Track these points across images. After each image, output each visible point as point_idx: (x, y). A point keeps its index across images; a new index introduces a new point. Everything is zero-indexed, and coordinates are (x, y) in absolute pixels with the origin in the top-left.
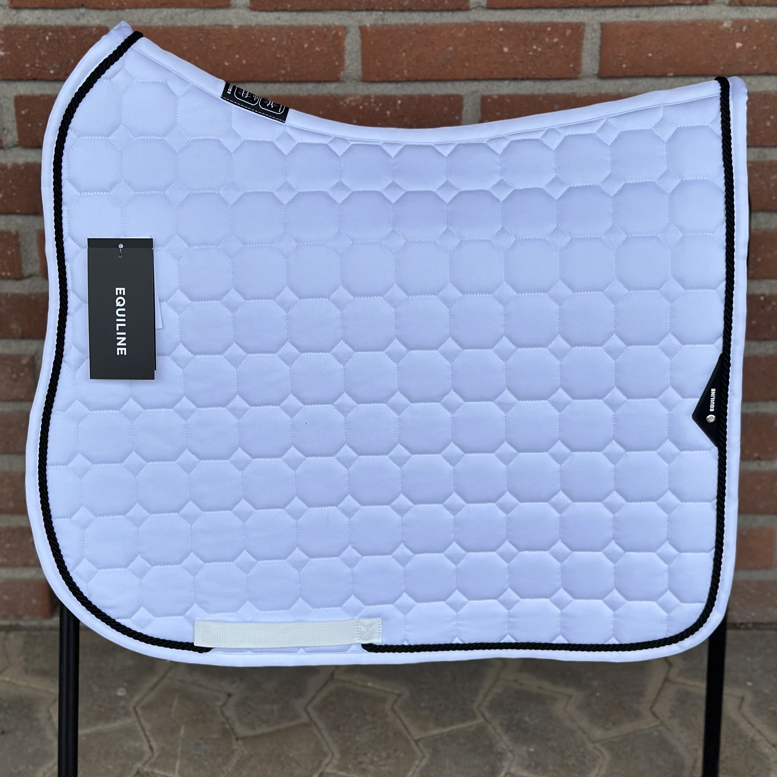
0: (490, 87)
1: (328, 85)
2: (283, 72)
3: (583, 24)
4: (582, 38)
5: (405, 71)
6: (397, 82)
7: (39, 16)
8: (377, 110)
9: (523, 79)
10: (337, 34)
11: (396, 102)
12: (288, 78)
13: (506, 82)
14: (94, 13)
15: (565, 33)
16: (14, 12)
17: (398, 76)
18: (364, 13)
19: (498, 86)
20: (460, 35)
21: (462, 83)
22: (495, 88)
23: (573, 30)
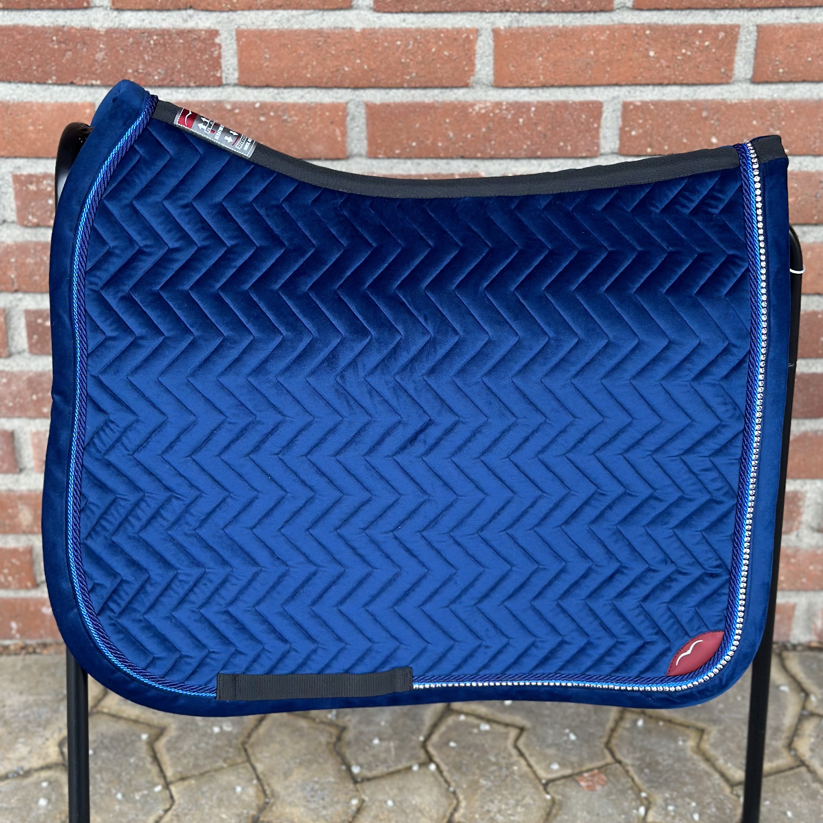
0: (632, 91)
1: (455, 91)
2: (408, 77)
3: (738, 26)
4: (736, 42)
5: (541, 77)
6: (531, 87)
7: (143, 17)
8: (509, 117)
9: (668, 84)
10: (468, 37)
11: (529, 110)
12: (413, 84)
13: (650, 87)
14: (202, 15)
15: (718, 36)
16: (115, 13)
17: (532, 82)
18: (498, 15)
19: (641, 91)
20: (603, 38)
21: (602, 89)
22: (638, 93)
23: (726, 32)
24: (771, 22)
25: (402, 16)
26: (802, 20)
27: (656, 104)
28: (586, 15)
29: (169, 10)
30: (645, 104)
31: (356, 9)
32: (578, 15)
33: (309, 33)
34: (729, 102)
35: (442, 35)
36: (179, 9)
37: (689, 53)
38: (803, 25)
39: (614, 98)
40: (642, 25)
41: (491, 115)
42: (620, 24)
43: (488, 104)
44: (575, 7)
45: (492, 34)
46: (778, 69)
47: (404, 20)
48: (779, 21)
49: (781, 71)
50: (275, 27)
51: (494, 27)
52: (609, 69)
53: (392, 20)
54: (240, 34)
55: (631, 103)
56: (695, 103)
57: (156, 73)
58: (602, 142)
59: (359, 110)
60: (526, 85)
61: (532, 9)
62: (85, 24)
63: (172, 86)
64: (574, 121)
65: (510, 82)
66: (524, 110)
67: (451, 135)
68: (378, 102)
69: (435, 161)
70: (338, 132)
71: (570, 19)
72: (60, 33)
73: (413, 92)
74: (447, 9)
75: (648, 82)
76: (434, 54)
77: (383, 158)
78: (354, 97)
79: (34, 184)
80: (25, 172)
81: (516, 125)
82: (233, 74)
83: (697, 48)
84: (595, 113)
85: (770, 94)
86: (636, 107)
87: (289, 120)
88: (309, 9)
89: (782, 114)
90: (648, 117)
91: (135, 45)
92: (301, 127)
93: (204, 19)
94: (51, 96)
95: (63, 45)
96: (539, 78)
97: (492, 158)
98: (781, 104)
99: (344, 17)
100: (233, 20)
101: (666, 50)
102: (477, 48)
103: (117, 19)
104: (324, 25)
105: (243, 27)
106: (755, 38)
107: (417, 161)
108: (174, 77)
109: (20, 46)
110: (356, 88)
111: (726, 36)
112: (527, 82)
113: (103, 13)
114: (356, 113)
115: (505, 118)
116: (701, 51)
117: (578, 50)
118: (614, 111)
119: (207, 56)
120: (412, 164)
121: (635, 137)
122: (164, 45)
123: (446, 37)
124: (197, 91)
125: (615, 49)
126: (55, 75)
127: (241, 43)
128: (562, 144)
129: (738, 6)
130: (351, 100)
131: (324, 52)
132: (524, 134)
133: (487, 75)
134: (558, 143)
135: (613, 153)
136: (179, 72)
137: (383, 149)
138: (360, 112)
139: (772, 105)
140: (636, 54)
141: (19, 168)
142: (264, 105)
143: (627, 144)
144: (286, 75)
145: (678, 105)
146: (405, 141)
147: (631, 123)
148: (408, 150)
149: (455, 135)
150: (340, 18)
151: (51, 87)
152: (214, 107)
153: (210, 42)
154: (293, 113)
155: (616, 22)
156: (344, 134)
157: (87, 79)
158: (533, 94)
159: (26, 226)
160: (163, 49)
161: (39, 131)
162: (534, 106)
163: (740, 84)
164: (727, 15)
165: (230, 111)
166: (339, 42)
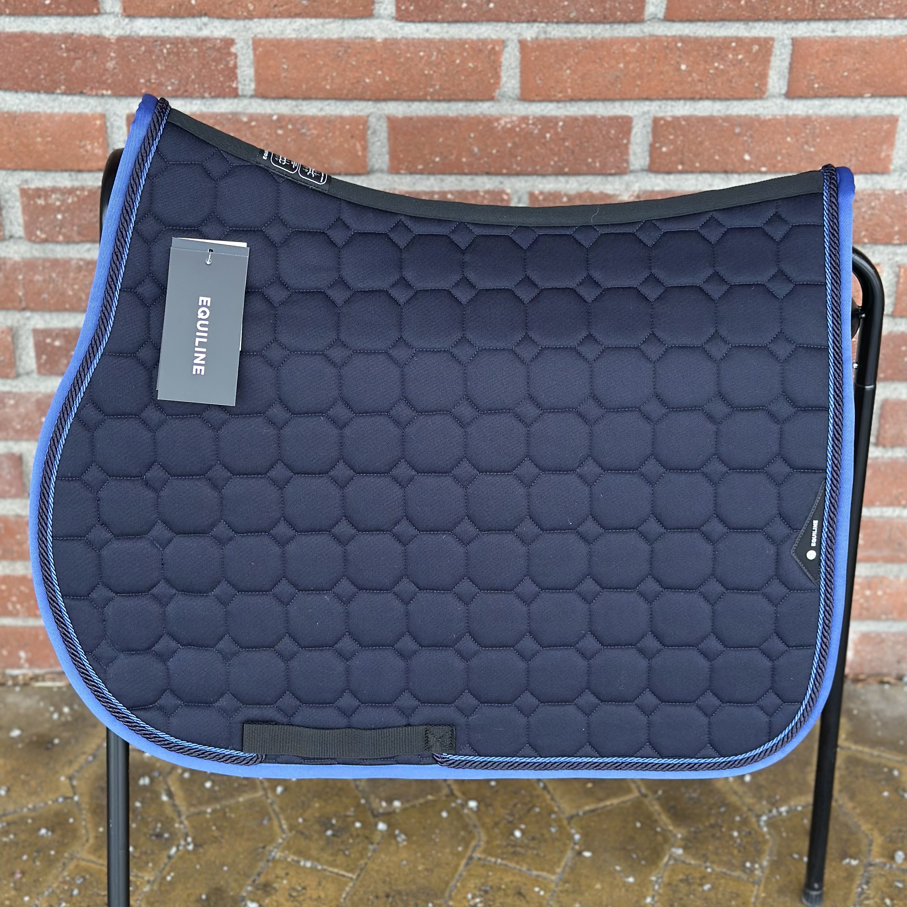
24: (808, 35)
25: (425, 26)
26: (838, 34)
27: (687, 119)
28: (616, 26)
29: (182, 17)
30: (676, 119)
31: (378, 18)
32: (608, 26)
33: (329, 41)
34: (762, 117)
35: (467, 46)
36: (193, 16)
37: (722, 67)
38: (840, 38)
39: (644, 113)
40: (674, 37)
41: (518, 129)
42: (651, 36)
43: (514, 118)
44: (605, 17)
45: (518, 45)
46: (814, 84)
47: (427, 30)
48: (815, 34)
49: (816, 86)
50: (293, 36)
51: (521, 38)
52: (639, 83)
53: (415, 31)
54: (257, 43)
55: (662, 118)
56: (727, 119)
57: (169, 83)
58: (632, 158)
59: (380, 123)
60: (553, 98)
61: (560, 19)
62: (96, 32)
63: (187, 97)
64: (603, 136)
65: (537, 95)
66: (551, 124)
67: (476, 150)
68: (400, 116)
69: (459, 177)
70: (358, 146)
71: (599, 30)
72: (69, 41)
73: (436, 105)
74: (472, 18)
75: (680, 96)
76: (458, 65)
77: (405, 174)
78: (375, 110)
79: (43, 198)
80: (33, 186)
81: (543, 141)
82: (249, 85)
83: (731, 62)
84: (625, 129)
85: (805, 109)
86: (667, 123)
87: (308, 133)
88: (329, 17)
89: (817, 131)
90: (679, 133)
91: (147, 54)
92: (320, 141)
93: (219, 27)
94: (60, 106)
95: (72, 54)
96: (567, 92)
97: (518, 174)
98: (816, 120)
99: (365, 26)
100: (249, 29)
101: (698, 64)
102: (503, 59)
103: (129, 27)
104: (344, 35)
105: (260, 36)
106: (790, 52)
107: (440, 177)
108: (188, 87)
109: (27, 54)
110: (377, 100)
111: (760, 50)
112: (555, 96)
113: (114, 20)
114: (377, 127)
115: (532, 133)
116: (734, 65)
117: (608, 63)
118: (644, 126)
119: (222, 66)
120: (435, 180)
121: (666, 154)
122: (177, 54)
123: (471, 47)
124: (212, 102)
125: (646, 62)
126: (64, 84)
127: (258, 52)
128: (590, 160)
129: (773, 18)
130: (371, 113)
131: (343, 63)
132: (551, 150)
133: (514, 88)
134: (586, 160)
135: (643, 170)
136: (193, 82)
137: (406, 164)
138: (381, 126)
139: (807, 121)
140: (667, 68)
141: (26, 181)
142: (281, 118)
143: (657, 160)
144: (304, 86)
145: (709, 121)
146: (428, 156)
147: (662, 139)
148: (431, 165)
149: (480, 150)
150: (361, 28)
151: (60, 97)
152: (229, 120)
153: (225, 51)
154: (312, 126)
155: (647, 34)
156: (365, 148)
157: (98, 89)
158: (560, 108)
159: (34, 242)
160: (176, 58)
161: (48, 143)
162: (561, 120)
163: (774, 100)
164: (761, 28)
165: (246, 123)
166: (359, 53)
